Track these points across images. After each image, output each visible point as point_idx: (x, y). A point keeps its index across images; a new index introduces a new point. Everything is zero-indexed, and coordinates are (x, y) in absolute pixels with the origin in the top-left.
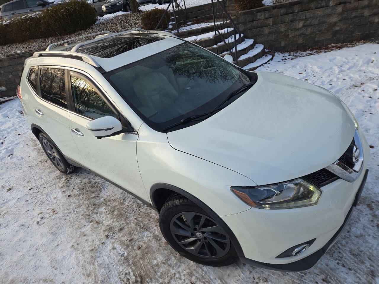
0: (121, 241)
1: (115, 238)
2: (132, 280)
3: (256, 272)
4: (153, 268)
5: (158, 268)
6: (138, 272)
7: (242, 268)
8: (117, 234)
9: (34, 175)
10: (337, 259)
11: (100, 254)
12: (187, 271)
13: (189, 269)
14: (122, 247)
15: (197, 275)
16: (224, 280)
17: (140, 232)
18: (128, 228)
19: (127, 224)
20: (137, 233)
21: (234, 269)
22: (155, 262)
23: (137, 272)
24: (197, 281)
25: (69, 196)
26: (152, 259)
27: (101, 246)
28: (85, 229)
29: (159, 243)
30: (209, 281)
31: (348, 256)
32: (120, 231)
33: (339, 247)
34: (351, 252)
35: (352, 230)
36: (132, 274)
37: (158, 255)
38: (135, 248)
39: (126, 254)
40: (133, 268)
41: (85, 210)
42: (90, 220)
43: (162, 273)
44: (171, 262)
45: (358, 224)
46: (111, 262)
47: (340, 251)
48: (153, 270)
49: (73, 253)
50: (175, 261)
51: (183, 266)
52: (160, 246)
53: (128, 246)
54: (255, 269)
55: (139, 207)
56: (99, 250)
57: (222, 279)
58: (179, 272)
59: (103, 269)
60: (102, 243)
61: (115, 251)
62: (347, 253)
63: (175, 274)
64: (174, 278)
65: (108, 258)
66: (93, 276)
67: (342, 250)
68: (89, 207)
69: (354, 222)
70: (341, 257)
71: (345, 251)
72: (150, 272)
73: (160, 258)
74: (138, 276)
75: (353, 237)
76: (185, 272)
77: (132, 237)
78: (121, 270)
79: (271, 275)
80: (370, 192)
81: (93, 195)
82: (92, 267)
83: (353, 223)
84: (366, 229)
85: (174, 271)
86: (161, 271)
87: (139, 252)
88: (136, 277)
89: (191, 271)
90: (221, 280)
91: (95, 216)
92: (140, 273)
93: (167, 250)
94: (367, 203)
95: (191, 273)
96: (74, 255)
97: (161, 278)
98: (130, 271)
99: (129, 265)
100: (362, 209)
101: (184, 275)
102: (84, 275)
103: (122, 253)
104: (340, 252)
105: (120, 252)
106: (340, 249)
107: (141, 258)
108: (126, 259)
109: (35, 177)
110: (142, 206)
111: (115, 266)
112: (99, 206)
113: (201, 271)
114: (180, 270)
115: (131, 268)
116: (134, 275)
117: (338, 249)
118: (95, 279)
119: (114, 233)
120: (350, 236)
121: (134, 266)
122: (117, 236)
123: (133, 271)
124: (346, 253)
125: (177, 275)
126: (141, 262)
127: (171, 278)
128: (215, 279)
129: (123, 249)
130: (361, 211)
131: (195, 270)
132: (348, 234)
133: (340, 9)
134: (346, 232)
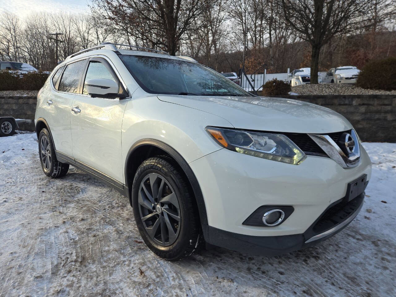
0: (77, 228)
1: (72, 225)
2: (71, 259)
3: (223, 273)
4: (101, 253)
5: (107, 254)
6: (83, 254)
7: (206, 268)
8: (76, 222)
9: (18, 175)
10: (326, 278)
11: (48, 234)
12: (140, 261)
13: (143, 259)
14: (76, 233)
15: (150, 266)
16: (180, 274)
17: (103, 225)
18: (91, 220)
19: (93, 217)
20: (98, 225)
21: (197, 267)
22: (107, 248)
23: (81, 254)
24: (147, 270)
25: (43, 192)
26: (105, 246)
27: (53, 228)
28: (44, 215)
29: (119, 236)
30: (162, 272)
31: (340, 277)
32: (81, 220)
33: (330, 268)
34: (345, 274)
35: (350, 258)
36: (74, 254)
37: (113, 244)
38: (90, 235)
39: (77, 239)
40: (79, 250)
41: (54, 203)
42: (54, 210)
43: (109, 258)
44: (125, 252)
45: (359, 254)
46: (57, 242)
47: (332, 272)
48: (101, 254)
49: (18, 229)
50: (130, 251)
51: (137, 257)
52: (119, 238)
53: (83, 233)
54: (222, 270)
55: (112, 209)
56: (49, 231)
57: (179, 273)
58: (130, 261)
59: (44, 245)
60: (56, 226)
61: (66, 234)
62: (340, 275)
63: (124, 261)
64: (122, 265)
65: (54, 238)
66: (30, 247)
67: (334, 271)
68: (59, 201)
69: (353, 251)
70: (331, 277)
71: (338, 273)
72: (96, 255)
73: (113, 246)
74: (80, 256)
75: (350, 263)
76: (137, 262)
77: (92, 227)
78: (64, 250)
79: (240, 277)
80: (377, 233)
81: (69, 195)
82: (32, 241)
83: (352, 253)
84: (368, 260)
85: (124, 259)
86: (110, 257)
87: (92, 239)
88: (78, 257)
89: (145, 262)
90: (177, 274)
91: (61, 208)
92: (85, 255)
93: (125, 242)
94: (372, 240)
95: (144, 263)
96: (19, 230)
97: (105, 262)
98: (74, 252)
99: (75, 248)
100: (366, 245)
101: (135, 264)
102: (20, 246)
103: (73, 237)
104: (330, 273)
105: (71, 236)
106: (331, 269)
107: (92, 244)
108: (75, 243)
109: (18, 177)
110: (116, 208)
111: (58, 246)
112: (70, 202)
113: (157, 263)
114: (132, 259)
115: (77, 250)
116: (76, 255)
117: (329, 269)
118: (30, 251)
119: (74, 222)
120: (346, 262)
121: (81, 248)
122: (76, 224)
123: (76, 252)
124: (338, 275)
125: (127, 263)
126: (91, 247)
127: (118, 264)
128: (171, 272)
129: (76, 234)
130: (363, 245)
131: (149, 261)
132: (344, 260)
133: (363, 109)
134: (343, 258)
